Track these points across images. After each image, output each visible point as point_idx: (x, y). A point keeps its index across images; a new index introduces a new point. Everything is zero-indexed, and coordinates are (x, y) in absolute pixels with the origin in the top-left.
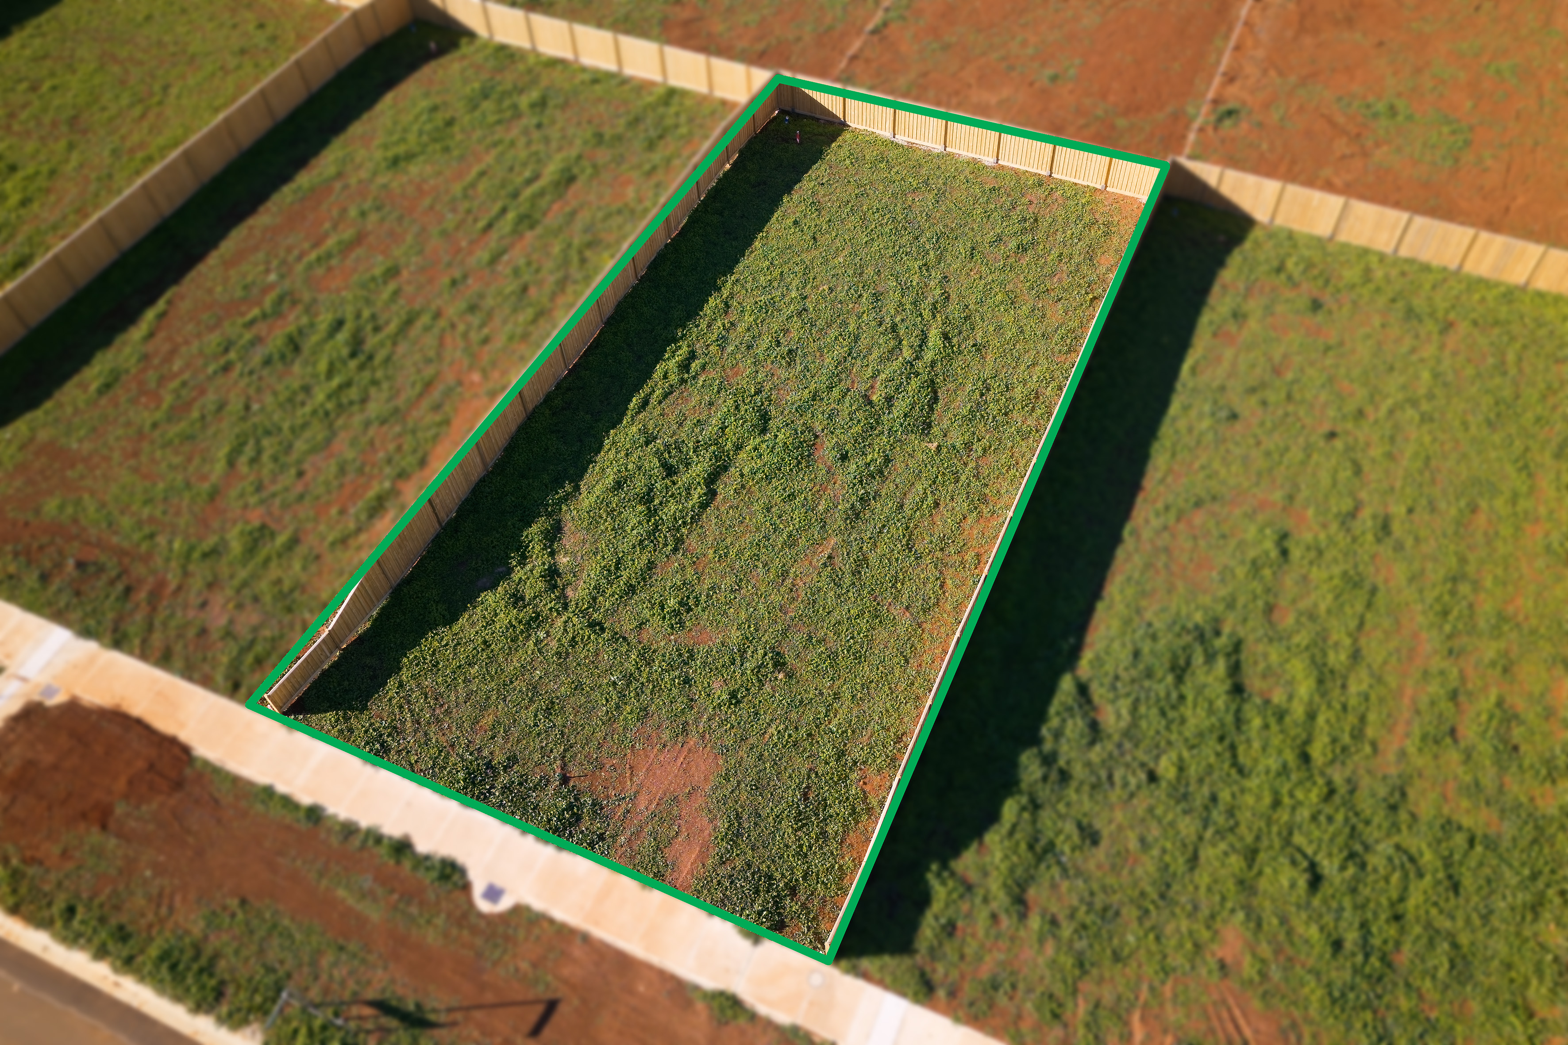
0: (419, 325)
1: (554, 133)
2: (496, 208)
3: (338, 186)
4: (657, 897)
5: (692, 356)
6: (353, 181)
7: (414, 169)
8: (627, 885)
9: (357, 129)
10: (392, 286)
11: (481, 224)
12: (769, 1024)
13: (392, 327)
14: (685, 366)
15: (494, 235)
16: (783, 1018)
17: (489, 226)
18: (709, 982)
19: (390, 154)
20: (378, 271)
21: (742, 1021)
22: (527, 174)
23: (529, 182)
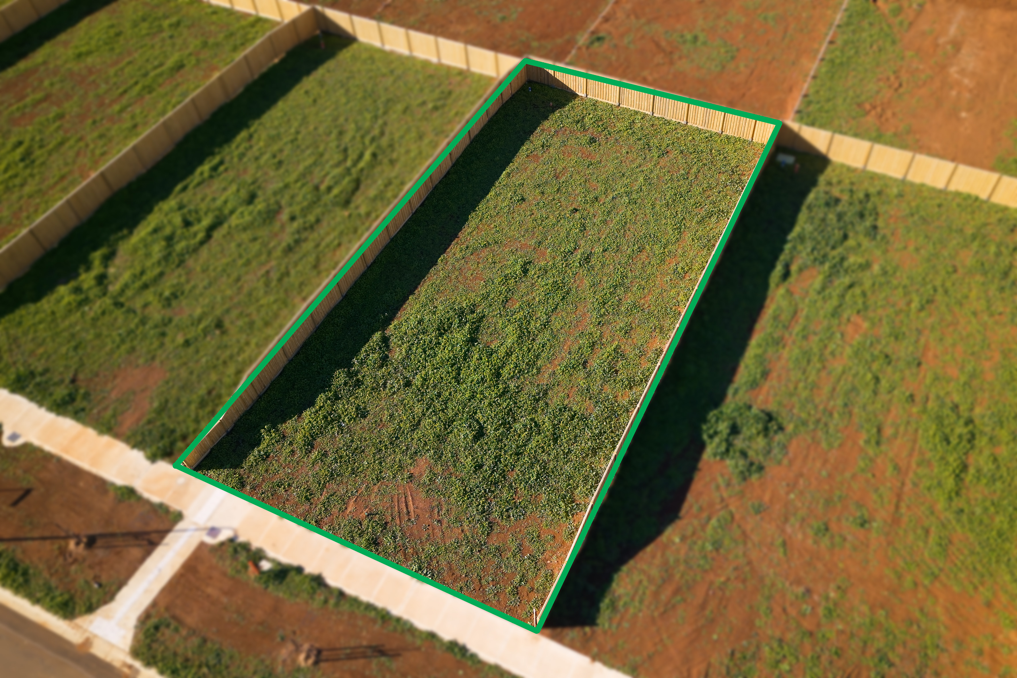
0: (67, 145)
1: (179, 42)
2: (132, 82)
3: (42, 68)
4: (106, 439)
5: (221, 163)
6: (51, 66)
7: (89, 60)
8: (91, 433)
9: (63, 37)
10: (57, 124)
11: (121, 90)
12: (148, 502)
13: (51, 146)
14: (215, 169)
15: (127, 96)
16: (155, 499)
17: (125, 92)
18: (119, 482)
19: (77, 51)
20: (51, 116)
21: (133, 500)
22: (156, 63)
23: (155, 68)
